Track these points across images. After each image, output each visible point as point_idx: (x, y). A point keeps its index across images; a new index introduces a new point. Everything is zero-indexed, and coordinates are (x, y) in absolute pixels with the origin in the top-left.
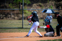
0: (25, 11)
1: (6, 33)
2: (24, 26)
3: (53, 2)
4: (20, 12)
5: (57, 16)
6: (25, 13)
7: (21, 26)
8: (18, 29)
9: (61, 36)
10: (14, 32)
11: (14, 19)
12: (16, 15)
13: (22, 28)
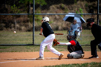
0: (37, 17)
1: (6, 53)
2: (36, 42)
3: (82, 3)
4: (29, 19)
5: (91, 24)
6: (38, 20)
7: (31, 42)
8: (25, 47)
9: (98, 57)
10: (20, 52)
11: (20, 29)
12: (22, 23)
13: (33, 45)
